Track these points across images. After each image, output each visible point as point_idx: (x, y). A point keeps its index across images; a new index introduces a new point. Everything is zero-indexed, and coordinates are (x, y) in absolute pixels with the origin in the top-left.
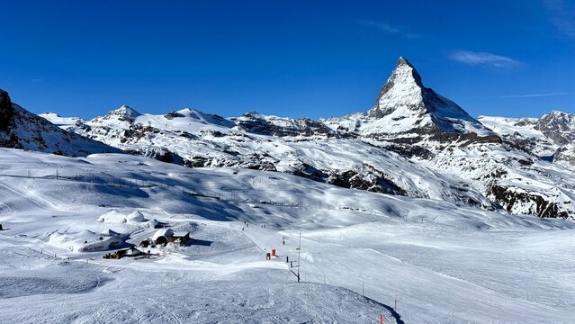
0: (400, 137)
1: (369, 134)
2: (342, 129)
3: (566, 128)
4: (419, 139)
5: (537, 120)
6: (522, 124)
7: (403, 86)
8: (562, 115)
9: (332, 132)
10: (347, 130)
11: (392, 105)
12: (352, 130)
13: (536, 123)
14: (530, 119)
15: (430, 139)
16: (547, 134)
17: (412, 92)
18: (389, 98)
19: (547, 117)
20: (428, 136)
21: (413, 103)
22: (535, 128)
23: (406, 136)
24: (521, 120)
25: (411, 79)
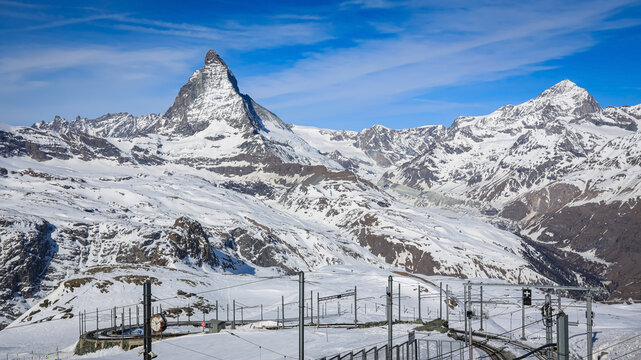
0: (225, 164)
1: (178, 158)
2: (140, 150)
3: (388, 148)
4: (250, 170)
5: (355, 133)
6: (339, 138)
7: (218, 92)
8: (384, 130)
9: (123, 155)
10: (147, 152)
11: (203, 118)
12: (153, 152)
13: (355, 138)
14: (348, 133)
15: (265, 170)
16: (369, 153)
17: (231, 102)
18: (199, 107)
19: (368, 131)
20: (261, 166)
21: (233, 116)
22: (355, 145)
23: (232, 164)
24: (339, 133)
25: (227, 85)
